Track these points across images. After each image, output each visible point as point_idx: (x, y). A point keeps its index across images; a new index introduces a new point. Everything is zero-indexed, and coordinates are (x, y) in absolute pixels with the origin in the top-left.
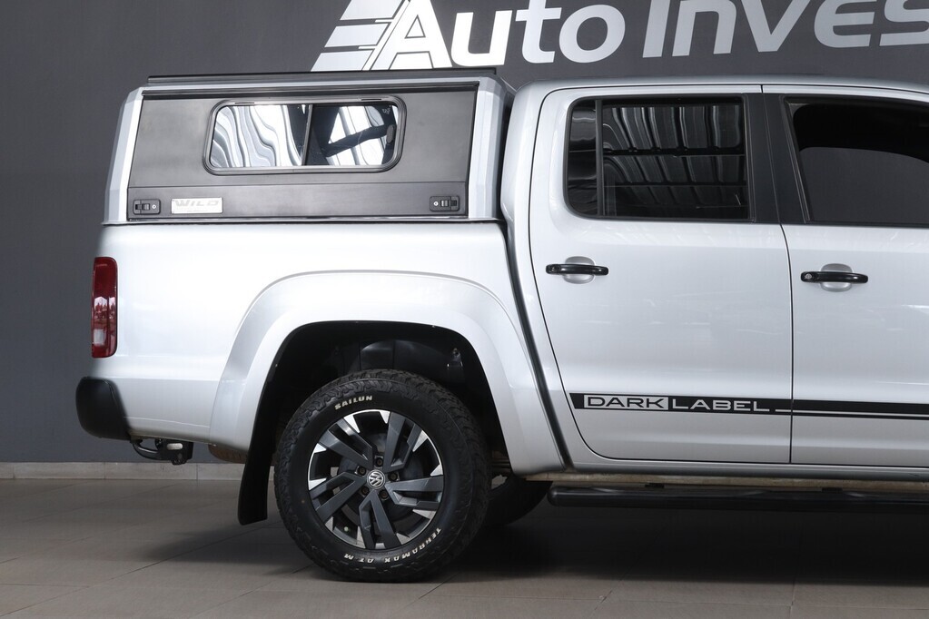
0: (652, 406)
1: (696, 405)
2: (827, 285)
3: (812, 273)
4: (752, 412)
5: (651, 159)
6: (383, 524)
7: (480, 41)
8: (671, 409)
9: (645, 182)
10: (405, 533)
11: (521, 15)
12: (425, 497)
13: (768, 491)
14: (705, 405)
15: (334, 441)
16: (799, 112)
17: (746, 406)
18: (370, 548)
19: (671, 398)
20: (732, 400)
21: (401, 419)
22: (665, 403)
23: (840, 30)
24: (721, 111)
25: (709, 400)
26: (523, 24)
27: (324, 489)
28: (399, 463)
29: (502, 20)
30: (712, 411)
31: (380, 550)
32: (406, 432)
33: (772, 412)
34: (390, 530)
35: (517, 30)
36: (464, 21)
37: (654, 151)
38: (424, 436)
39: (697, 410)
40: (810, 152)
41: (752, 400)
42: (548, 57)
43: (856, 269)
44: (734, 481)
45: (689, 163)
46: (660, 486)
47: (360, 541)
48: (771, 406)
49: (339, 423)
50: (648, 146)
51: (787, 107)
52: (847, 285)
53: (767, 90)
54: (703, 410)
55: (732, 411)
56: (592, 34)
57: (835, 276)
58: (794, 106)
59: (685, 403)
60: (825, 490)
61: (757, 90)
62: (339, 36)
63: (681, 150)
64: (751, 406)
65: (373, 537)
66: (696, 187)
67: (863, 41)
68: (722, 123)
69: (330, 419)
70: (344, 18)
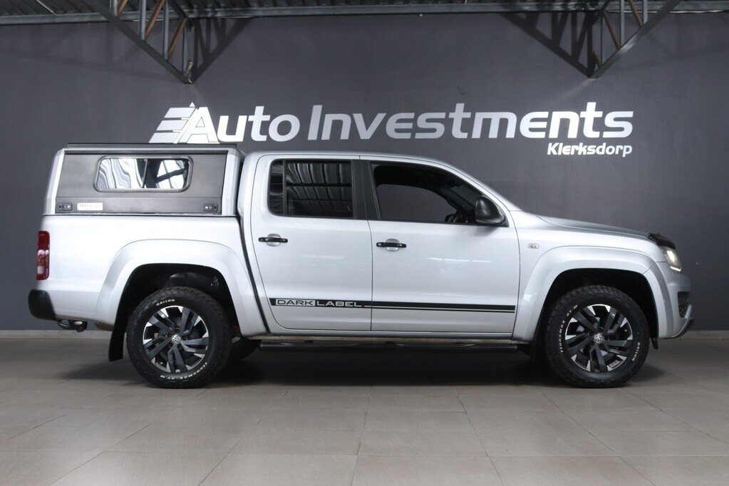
0: (308, 304)
1: (328, 304)
2: (388, 248)
3: (382, 243)
4: (354, 307)
5: (311, 188)
6: (179, 361)
7: (231, 130)
8: (316, 306)
9: (308, 199)
10: (190, 365)
11: (251, 118)
12: (200, 348)
13: (361, 343)
14: (332, 304)
15: (156, 321)
16: (377, 169)
17: (351, 304)
18: (173, 372)
19: (316, 300)
20: (345, 301)
21: (188, 310)
22: (314, 303)
23: (398, 131)
24: (343, 167)
25: (334, 301)
26: (252, 123)
27: (151, 344)
28: (187, 331)
29: (242, 120)
30: (335, 306)
31: (178, 373)
32: (191, 317)
33: (363, 307)
34: (182, 363)
35: (249, 125)
36: (224, 120)
37: (312, 185)
38: (199, 319)
39: (329, 306)
40: (381, 186)
41: (354, 301)
42: (264, 138)
43: (401, 242)
44: (346, 339)
45: (329, 191)
46: (311, 341)
47: (168, 369)
48: (362, 304)
49: (158, 312)
50: (310, 182)
51: (371, 166)
52: (397, 248)
53: (362, 158)
54: (331, 306)
55: (344, 307)
56: (284, 128)
57: (392, 244)
58: (374, 166)
59: (323, 303)
60: (387, 342)
61: (357, 158)
62: (164, 125)
63: (325, 185)
64: (353, 304)
65: (175, 367)
66: (333, 202)
67: (407, 136)
68: (343, 173)
69: (154, 310)
70: (166, 117)
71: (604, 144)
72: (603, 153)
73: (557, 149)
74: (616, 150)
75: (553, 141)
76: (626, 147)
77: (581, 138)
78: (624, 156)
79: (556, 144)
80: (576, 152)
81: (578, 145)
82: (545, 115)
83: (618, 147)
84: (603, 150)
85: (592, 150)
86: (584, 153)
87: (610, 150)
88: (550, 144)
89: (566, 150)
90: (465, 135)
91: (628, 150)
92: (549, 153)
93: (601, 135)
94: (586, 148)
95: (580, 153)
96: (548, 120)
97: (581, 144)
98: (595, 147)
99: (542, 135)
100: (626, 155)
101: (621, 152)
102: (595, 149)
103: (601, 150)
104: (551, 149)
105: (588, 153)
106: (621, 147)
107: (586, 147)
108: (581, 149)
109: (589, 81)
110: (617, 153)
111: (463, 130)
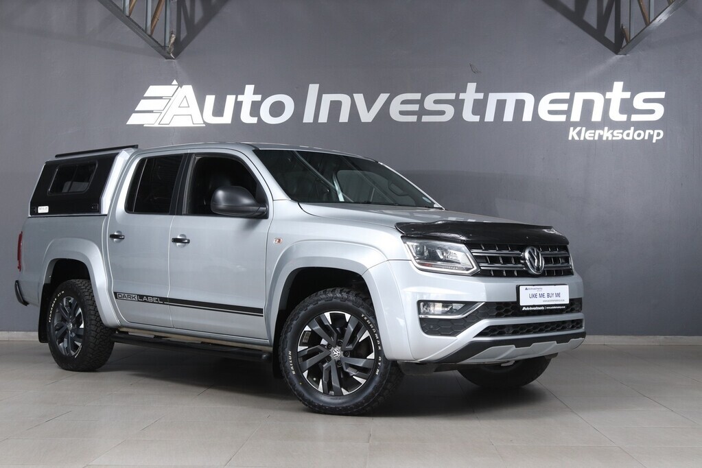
70: (146, 95)
71: (632, 128)
72: (630, 138)
73: (579, 134)
74: (645, 135)
75: (575, 125)
76: (656, 131)
77: (606, 122)
78: (654, 141)
79: (578, 129)
80: (601, 137)
81: (603, 130)
82: (566, 95)
83: (647, 132)
84: (631, 134)
85: (618, 135)
86: (610, 138)
87: (639, 135)
88: (572, 129)
89: (588, 135)
90: (477, 119)
91: (658, 134)
92: (570, 138)
93: (629, 118)
94: (612, 133)
95: (604, 138)
96: (570, 102)
97: (606, 128)
98: (621, 131)
99: (562, 118)
100: (657, 140)
101: (651, 137)
102: (622, 134)
103: (628, 135)
104: (573, 134)
105: (614, 138)
106: (651, 132)
107: (611, 131)
108: (606, 134)
109: (616, 58)
110: (646, 138)
111: (474, 113)
